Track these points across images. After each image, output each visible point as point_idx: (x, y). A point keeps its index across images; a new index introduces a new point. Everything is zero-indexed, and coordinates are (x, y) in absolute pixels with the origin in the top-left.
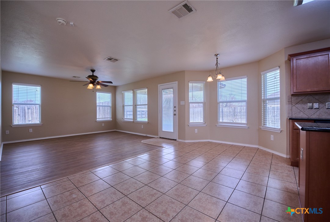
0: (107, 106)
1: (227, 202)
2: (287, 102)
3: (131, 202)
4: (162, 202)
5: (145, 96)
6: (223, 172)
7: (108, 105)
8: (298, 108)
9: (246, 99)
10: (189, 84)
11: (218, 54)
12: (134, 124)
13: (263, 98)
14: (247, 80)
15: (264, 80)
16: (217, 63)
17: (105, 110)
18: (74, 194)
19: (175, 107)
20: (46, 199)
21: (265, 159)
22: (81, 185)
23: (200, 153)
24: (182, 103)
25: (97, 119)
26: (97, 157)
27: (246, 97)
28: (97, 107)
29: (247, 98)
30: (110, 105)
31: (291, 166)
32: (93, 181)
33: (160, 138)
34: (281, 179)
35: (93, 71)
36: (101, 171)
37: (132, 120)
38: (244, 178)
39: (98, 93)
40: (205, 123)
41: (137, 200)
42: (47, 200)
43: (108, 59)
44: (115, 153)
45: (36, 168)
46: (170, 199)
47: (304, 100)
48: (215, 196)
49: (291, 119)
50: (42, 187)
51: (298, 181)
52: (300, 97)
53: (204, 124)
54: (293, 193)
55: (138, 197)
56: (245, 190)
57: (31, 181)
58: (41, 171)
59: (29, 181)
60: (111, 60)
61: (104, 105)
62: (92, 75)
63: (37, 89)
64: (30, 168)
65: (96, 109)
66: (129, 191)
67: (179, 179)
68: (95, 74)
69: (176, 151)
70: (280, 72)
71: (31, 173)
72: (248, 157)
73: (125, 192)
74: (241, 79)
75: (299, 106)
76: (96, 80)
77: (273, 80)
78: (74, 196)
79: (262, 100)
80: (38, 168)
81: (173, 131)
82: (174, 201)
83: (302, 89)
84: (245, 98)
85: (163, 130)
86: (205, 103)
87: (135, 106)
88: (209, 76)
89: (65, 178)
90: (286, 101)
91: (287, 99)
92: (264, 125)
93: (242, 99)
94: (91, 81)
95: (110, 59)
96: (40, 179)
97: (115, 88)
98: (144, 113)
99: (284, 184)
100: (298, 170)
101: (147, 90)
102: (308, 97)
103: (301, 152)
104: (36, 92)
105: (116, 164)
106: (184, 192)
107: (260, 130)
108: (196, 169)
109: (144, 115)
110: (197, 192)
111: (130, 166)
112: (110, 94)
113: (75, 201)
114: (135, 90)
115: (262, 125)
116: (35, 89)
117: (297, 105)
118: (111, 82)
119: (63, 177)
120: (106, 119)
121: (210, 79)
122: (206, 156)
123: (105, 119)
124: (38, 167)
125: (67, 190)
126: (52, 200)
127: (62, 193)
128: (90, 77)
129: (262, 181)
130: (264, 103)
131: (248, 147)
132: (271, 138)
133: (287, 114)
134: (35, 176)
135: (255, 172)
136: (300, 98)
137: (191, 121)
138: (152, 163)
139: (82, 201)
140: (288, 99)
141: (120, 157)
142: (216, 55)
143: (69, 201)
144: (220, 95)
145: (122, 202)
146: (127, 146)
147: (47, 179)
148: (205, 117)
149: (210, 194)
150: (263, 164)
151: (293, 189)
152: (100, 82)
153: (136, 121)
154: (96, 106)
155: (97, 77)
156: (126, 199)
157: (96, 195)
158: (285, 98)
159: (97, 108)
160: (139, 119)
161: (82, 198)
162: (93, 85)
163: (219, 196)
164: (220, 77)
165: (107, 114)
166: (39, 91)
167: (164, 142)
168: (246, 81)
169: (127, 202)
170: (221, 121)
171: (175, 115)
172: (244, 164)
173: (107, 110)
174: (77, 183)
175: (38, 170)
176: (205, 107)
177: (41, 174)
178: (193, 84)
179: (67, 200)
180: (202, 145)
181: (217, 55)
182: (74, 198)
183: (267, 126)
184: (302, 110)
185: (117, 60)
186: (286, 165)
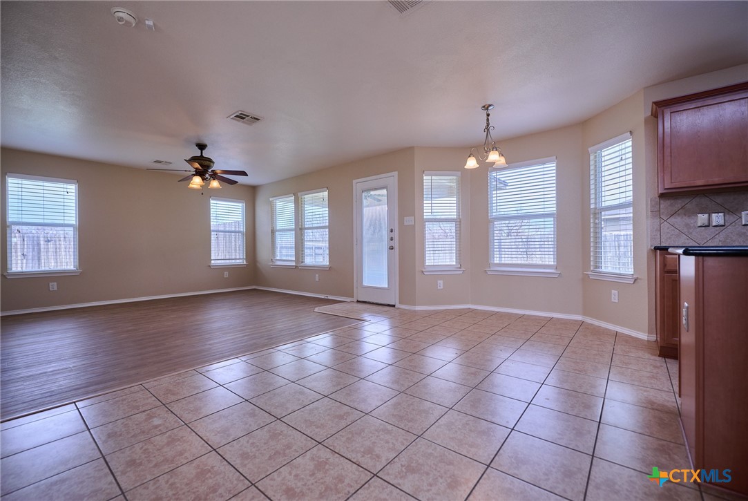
0: (235, 232)
1: (513, 429)
2: (650, 213)
3: (291, 431)
4: (363, 430)
5: (324, 209)
6: (502, 369)
7: (237, 229)
8: (676, 226)
9: (554, 210)
10: (425, 178)
11: (490, 106)
12: (298, 271)
13: (592, 206)
14: (557, 166)
15: (596, 166)
16: (488, 124)
17: (230, 242)
18: (156, 417)
19: (392, 231)
20: (88, 429)
21: (600, 343)
22: (173, 398)
23: (450, 332)
24: (408, 221)
25: (213, 262)
26: (212, 342)
27: (555, 205)
28: (212, 233)
29: (557, 207)
30: (243, 228)
31: (659, 356)
32: (203, 390)
33: (358, 301)
34: (636, 383)
35: (202, 147)
36: (221, 370)
37: (294, 264)
38: (551, 380)
39: (215, 202)
40: (460, 268)
41: (304, 428)
42: (90, 432)
43: (237, 116)
44: (252, 334)
45: (65, 367)
46: (381, 425)
47: (688, 206)
48: (485, 417)
49: (658, 249)
50: (79, 405)
51: (678, 388)
52: (680, 201)
53: (458, 267)
54: (667, 413)
55: (306, 421)
56: (553, 406)
57: (53, 394)
58: (78, 372)
59: (47, 392)
60: (243, 118)
61: (227, 229)
62: (199, 155)
63: (68, 190)
64: (50, 368)
65: (210, 238)
66: (287, 408)
67: (402, 385)
68: (206, 154)
69: (393, 327)
70: (633, 146)
71: (53, 377)
72: (559, 339)
73: (278, 413)
74: (543, 164)
75: (677, 220)
76: (209, 167)
77: (617, 165)
78: (156, 421)
79: (592, 211)
80: (71, 366)
81: (387, 286)
82: (390, 427)
83: (684, 180)
84: (552, 207)
85: (365, 284)
86: (460, 222)
87: (300, 230)
88: (470, 156)
89: (135, 387)
90: (647, 211)
91: (649, 207)
92: (596, 267)
93: (546, 210)
94: (196, 169)
95: (241, 117)
96: (75, 389)
97: (253, 190)
98: (321, 252)
99: (645, 393)
100: (678, 366)
101: (326, 193)
102: (697, 199)
103: (684, 312)
104: (65, 197)
105: (256, 355)
106: (414, 410)
107: (585, 279)
108: (441, 363)
109: (321, 257)
110: (443, 410)
111: (289, 359)
112: (241, 205)
113: (159, 433)
114: (299, 194)
115: (592, 269)
116: (62, 190)
117: (672, 220)
118: (243, 173)
119: (132, 383)
120: (233, 261)
121: (472, 163)
122: (463, 338)
123: (231, 261)
124: (71, 364)
125: (140, 410)
126: (102, 430)
127: (126, 415)
128: (194, 159)
129: (593, 386)
130: (596, 218)
131: (558, 319)
132: (613, 296)
133: (649, 240)
134: (61, 383)
135: (576, 370)
136: (679, 203)
137: (428, 263)
138: (338, 352)
139: (175, 431)
140: (652, 206)
141: (266, 341)
142: (486, 108)
143: (144, 432)
144: (495, 201)
145: (269, 431)
146: (281, 319)
147: (91, 388)
148: (460, 253)
149: (474, 414)
150: (595, 352)
151: (666, 404)
152: (218, 171)
153: (302, 264)
154: (209, 232)
155: (210, 160)
156: (279, 426)
157: (210, 419)
158: (645, 202)
159: (212, 236)
160: (309, 261)
161: (176, 425)
162: (203, 180)
163: (493, 417)
164: (494, 157)
165: (236, 250)
166: (74, 194)
167: (365, 311)
168: (554, 168)
169: (282, 432)
170: (497, 261)
171: (391, 248)
172: (549, 353)
173: (235, 240)
174: (164, 394)
175: (70, 371)
176: (460, 230)
177: (77, 378)
178: (433, 177)
179: (139, 431)
180: (454, 316)
181: (488, 107)
182: (156, 427)
183: (603, 269)
184: (685, 230)
185: (258, 119)
186: (647, 356)
